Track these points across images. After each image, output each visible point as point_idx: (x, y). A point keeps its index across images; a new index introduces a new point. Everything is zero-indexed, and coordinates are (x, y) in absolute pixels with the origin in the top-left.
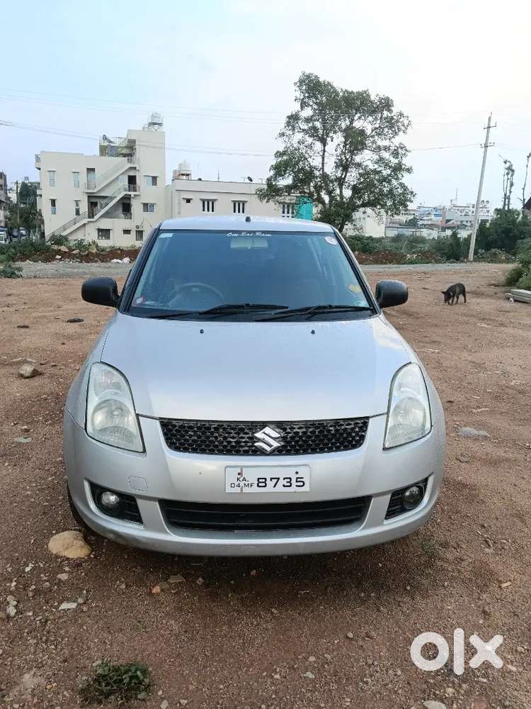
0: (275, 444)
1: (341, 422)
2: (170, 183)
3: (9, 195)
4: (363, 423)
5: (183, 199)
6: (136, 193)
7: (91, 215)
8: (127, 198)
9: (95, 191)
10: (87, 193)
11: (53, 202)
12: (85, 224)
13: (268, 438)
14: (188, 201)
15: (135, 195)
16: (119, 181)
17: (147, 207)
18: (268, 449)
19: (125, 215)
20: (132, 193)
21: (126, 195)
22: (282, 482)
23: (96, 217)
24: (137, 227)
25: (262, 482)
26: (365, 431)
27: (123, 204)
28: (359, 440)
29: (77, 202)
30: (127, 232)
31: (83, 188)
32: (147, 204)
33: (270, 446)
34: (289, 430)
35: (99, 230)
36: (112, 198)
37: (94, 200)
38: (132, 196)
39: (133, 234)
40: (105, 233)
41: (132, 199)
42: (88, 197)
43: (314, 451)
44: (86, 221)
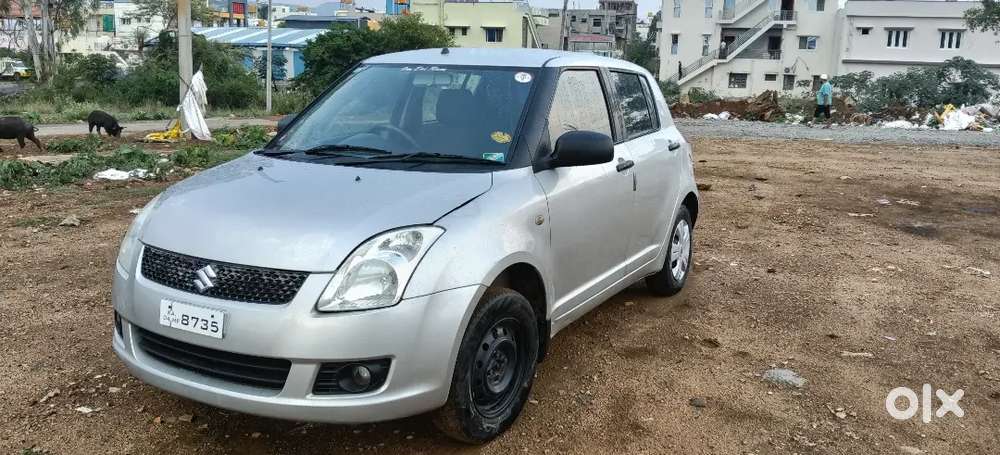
0: (210, 284)
1: (278, 273)
2: (843, 7)
3: (638, 30)
4: (299, 277)
5: (859, 28)
6: (790, 22)
7: (723, 54)
8: (777, 29)
9: (732, 21)
10: (721, 24)
11: (675, 38)
12: (713, 67)
13: (207, 277)
14: (865, 31)
15: (789, 26)
16: (768, 7)
17: (806, 42)
18: (202, 287)
19: (771, 53)
20: (785, 23)
21: (775, 25)
22: (200, 324)
23: (729, 57)
24: (787, 70)
25: (185, 319)
26: (299, 287)
27: (771, 38)
28: (289, 296)
29: (707, 37)
30: (770, 77)
31: (716, 18)
32: (806, 38)
33: (205, 285)
34: (226, 273)
35: (732, 75)
36: (755, 30)
37: (729, 34)
38: (785, 26)
39: (780, 79)
40: (739, 79)
41: (784, 31)
42: (723, 29)
43: (241, 299)
44: (714, 62)
